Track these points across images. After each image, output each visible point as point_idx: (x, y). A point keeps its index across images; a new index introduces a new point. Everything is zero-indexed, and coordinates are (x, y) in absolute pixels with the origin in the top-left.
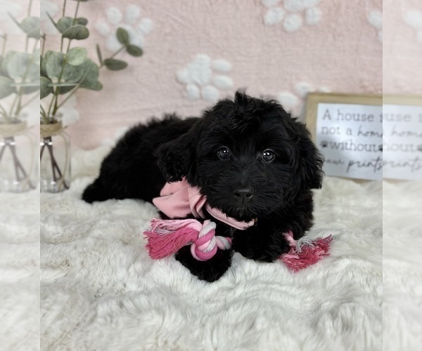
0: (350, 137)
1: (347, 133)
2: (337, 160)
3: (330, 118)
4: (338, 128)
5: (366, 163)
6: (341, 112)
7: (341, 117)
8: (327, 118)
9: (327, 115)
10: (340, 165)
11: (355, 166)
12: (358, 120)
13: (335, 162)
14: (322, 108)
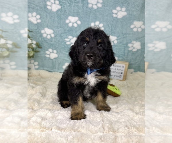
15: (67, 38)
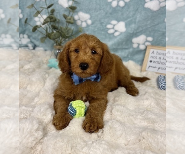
0: (160, 60)
1: (159, 59)
2: (155, 66)
3: (154, 54)
4: (156, 57)
5: (165, 68)
6: (158, 52)
7: (158, 53)
8: (153, 53)
9: (153, 52)
10: (155, 68)
11: (160, 69)
12: (163, 55)
13: (154, 67)
14: (152, 50)
15: (110, 24)
